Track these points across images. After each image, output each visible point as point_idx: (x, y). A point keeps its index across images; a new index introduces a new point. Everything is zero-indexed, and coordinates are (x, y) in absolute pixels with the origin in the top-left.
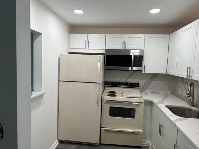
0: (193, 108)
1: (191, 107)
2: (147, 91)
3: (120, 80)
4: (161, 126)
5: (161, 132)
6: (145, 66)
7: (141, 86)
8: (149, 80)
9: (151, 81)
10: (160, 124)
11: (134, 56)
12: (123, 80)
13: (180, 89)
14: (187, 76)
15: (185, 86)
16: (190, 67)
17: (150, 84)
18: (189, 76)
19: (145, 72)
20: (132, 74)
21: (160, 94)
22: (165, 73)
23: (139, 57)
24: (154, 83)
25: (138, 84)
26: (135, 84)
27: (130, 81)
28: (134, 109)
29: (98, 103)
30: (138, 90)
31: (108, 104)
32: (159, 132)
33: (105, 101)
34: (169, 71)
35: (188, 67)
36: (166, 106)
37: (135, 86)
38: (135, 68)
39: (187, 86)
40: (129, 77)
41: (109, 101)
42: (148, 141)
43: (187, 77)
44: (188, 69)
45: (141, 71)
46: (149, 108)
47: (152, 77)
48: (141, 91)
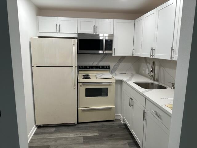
0: (155, 82)
1: (153, 81)
2: (116, 72)
3: (93, 64)
4: (131, 99)
5: (131, 104)
6: (114, 50)
7: (111, 68)
8: (118, 62)
9: (119, 63)
10: (130, 97)
11: (105, 40)
12: (95, 64)
13: (144, 69)
14: (151, 55)
16: (153, 48)
17: (118, 65)
18: (152, 56)
19: (115, 55)
20: (103, 58)
21: (127, 74)
22: (132, 55)
23: (109, 41)
24: (122, 64)
25: (109, 66)
26: (106, 66)
27: (102, 64)
28: (107, 89)
29: (75, 86)
30: (109, 72)
31: (83, 86)
32: (130, 104)
33: (81, 84)
34: (134, 53)
35: (151, 48)
36: (134, 82)
37: (106, 68)
38: (106, 52)
39: (149, 65)
40: (101, 61)
41: (84, 84)
42: (120, 115)
43: (151, 57)
44: (151, 49)
45: (111, 54)
46: (119, 86)
47: (120, 59)
48: (112, 73)
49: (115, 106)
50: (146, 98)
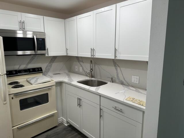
0: (93, 79)
1: (91, 78)
2: (50, 74)
3: (19, 67)
4: (79, 100)
5: (80, 104)
6: (47, 49)
7: (44, 70)
8: (50, 63)
9: (51, 63)
10: (78, 98)
12: (23, 67)
13: (76, 67)
14: (91, 55)
15: (80, 64)
16: (93, 48)
17: (51, 66)
18: (93, 55)
20: (32, 59)
21: (62, 74)
23: (41, 40)
24: (55, 65)
25: (41, 68)
26: (38, 68)
27: (31, 66)
28: (47, 94)
29: (5, 100)
30: (42, 75)
31: (16, 98)
32: (78, 105)
33: (12, 96)
35: (91, 48)
37: (37, 71)
38: (39, 52)
39: (82, 63)
40: (29, 63)
41: (16, 95)
42: (61, 118)
44: (91, 50)
45: (44, 54)
46: (59, 88)
47: (52, 59)
48: (44, 75)
49: (57, 110)
50: (100, 96)
